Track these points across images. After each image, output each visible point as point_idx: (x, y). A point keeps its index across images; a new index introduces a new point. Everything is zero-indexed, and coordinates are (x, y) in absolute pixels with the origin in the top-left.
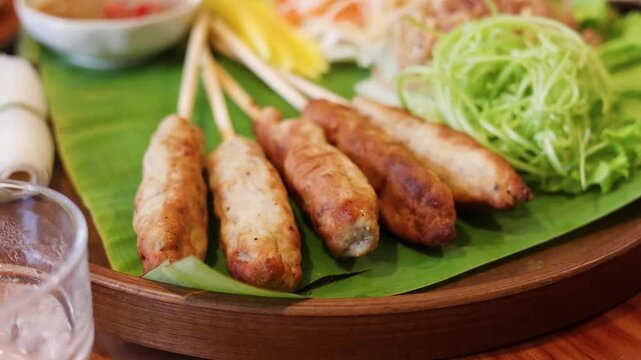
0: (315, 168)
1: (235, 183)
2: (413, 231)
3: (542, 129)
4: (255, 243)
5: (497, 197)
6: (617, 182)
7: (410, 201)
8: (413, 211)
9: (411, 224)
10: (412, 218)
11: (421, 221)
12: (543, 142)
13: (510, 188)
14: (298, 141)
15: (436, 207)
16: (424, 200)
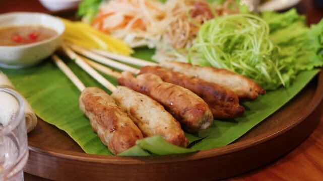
0: (172, 93)
1: (138, 106)
2: (225, 114)
3: (258, 63)
4: (166, 130)
5: (252, 94)
6: (292, 82)
7: (219, 102)
8: (222, 106)
9: (222, 112)
10: (223, 109)
11: (228, 109)
12: (260, 69)
13: (256, 89)
14: (153, 83)
15: (232, 101)
16: (226, 100)
